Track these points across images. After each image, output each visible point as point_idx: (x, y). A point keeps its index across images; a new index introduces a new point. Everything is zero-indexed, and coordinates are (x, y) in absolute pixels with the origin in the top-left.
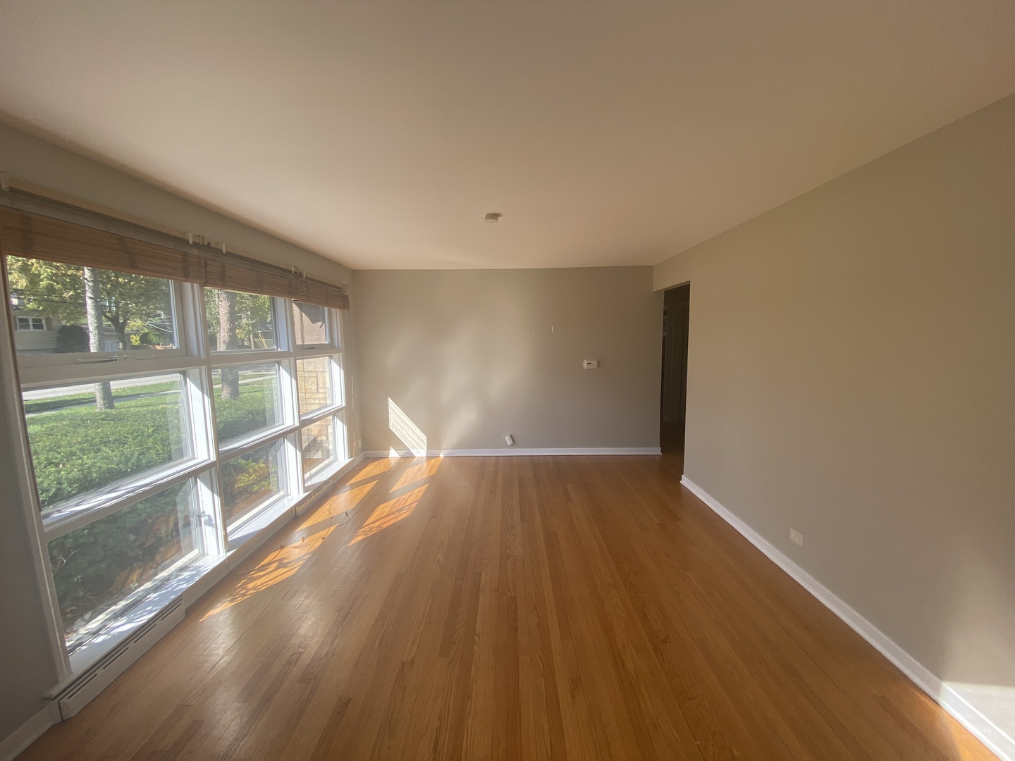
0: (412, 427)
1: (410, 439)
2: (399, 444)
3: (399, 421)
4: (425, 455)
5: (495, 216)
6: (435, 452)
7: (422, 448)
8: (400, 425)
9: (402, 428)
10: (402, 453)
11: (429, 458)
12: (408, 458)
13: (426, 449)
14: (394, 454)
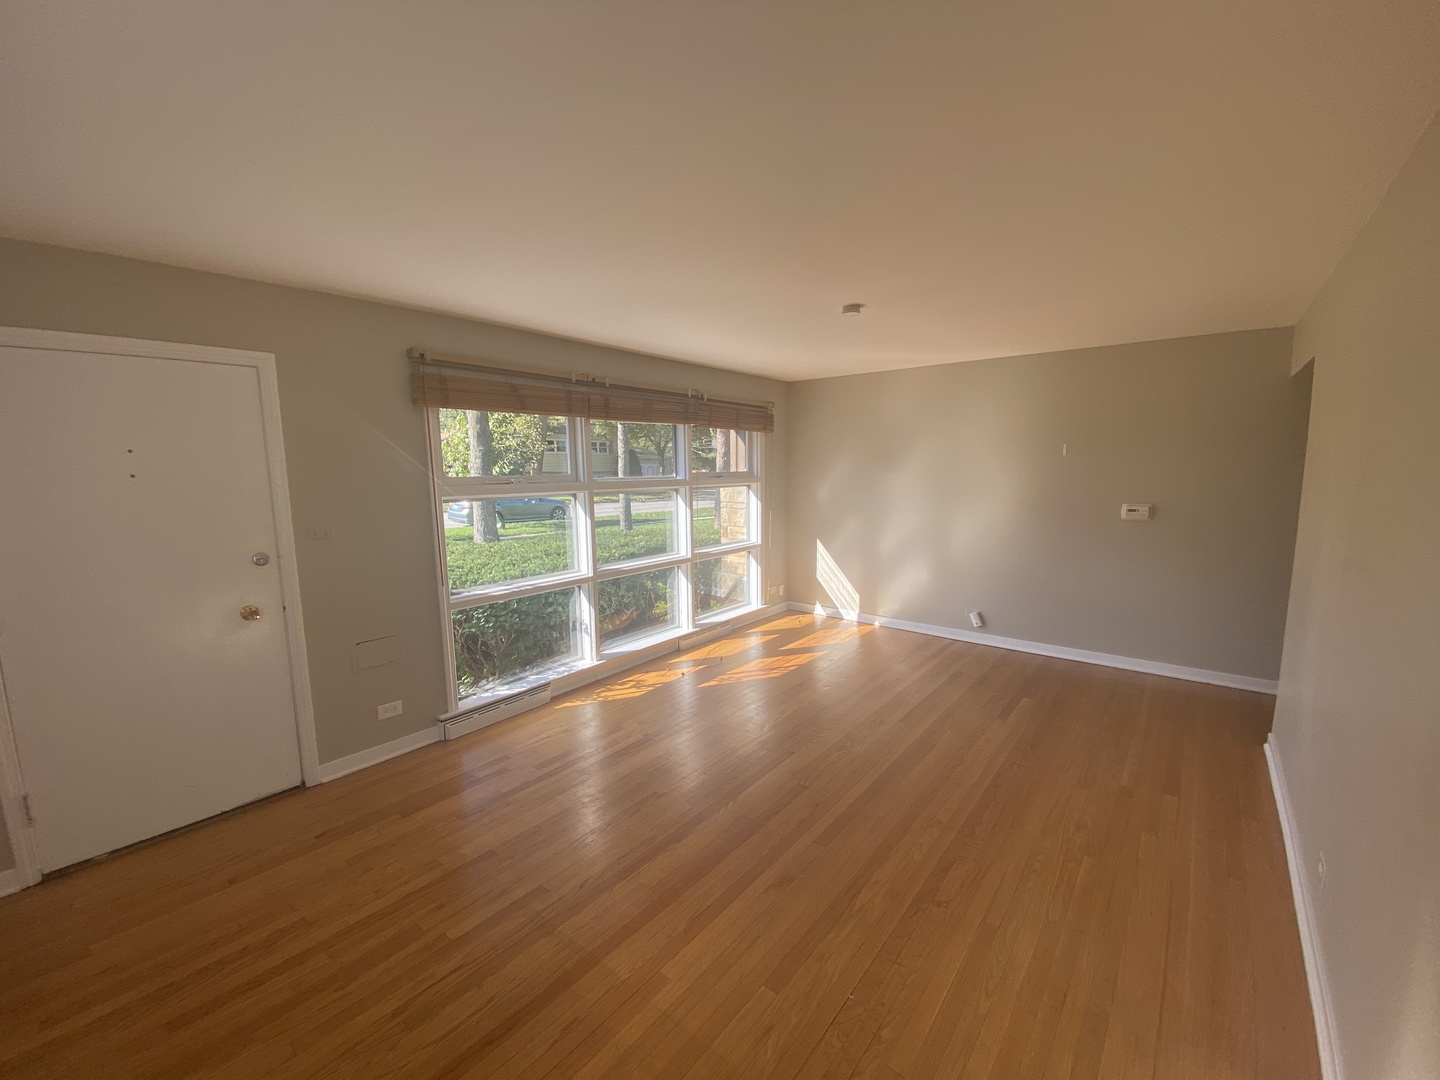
0: (842, 580)
1: (839, 595)
2: (827, 602)
3: (827, 569)
4: (855, 619)
5: (855, 308)
6: (868, 617)
7: (854, 610)
8: (828, 575)
9: (831, 580)
10: (830, 611)
11: (860, 623)
12: (835, 619)
13: (857, 611)
14: (819, 612)
